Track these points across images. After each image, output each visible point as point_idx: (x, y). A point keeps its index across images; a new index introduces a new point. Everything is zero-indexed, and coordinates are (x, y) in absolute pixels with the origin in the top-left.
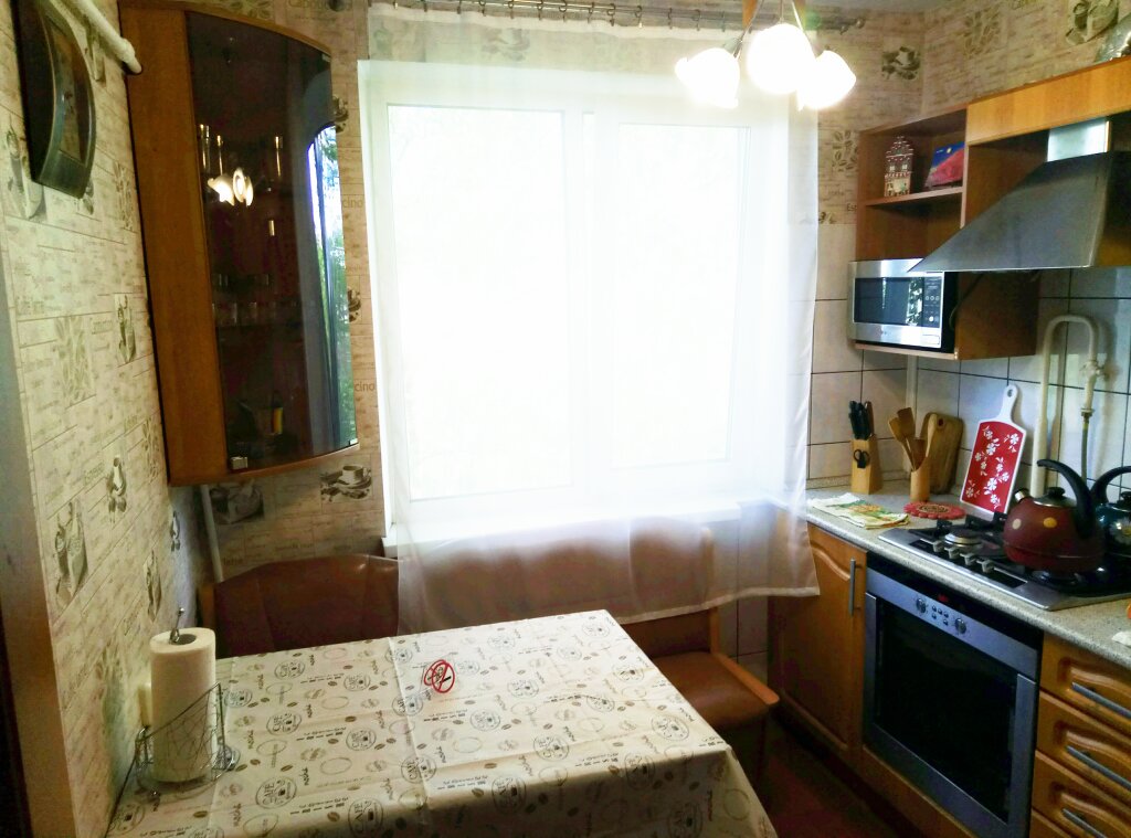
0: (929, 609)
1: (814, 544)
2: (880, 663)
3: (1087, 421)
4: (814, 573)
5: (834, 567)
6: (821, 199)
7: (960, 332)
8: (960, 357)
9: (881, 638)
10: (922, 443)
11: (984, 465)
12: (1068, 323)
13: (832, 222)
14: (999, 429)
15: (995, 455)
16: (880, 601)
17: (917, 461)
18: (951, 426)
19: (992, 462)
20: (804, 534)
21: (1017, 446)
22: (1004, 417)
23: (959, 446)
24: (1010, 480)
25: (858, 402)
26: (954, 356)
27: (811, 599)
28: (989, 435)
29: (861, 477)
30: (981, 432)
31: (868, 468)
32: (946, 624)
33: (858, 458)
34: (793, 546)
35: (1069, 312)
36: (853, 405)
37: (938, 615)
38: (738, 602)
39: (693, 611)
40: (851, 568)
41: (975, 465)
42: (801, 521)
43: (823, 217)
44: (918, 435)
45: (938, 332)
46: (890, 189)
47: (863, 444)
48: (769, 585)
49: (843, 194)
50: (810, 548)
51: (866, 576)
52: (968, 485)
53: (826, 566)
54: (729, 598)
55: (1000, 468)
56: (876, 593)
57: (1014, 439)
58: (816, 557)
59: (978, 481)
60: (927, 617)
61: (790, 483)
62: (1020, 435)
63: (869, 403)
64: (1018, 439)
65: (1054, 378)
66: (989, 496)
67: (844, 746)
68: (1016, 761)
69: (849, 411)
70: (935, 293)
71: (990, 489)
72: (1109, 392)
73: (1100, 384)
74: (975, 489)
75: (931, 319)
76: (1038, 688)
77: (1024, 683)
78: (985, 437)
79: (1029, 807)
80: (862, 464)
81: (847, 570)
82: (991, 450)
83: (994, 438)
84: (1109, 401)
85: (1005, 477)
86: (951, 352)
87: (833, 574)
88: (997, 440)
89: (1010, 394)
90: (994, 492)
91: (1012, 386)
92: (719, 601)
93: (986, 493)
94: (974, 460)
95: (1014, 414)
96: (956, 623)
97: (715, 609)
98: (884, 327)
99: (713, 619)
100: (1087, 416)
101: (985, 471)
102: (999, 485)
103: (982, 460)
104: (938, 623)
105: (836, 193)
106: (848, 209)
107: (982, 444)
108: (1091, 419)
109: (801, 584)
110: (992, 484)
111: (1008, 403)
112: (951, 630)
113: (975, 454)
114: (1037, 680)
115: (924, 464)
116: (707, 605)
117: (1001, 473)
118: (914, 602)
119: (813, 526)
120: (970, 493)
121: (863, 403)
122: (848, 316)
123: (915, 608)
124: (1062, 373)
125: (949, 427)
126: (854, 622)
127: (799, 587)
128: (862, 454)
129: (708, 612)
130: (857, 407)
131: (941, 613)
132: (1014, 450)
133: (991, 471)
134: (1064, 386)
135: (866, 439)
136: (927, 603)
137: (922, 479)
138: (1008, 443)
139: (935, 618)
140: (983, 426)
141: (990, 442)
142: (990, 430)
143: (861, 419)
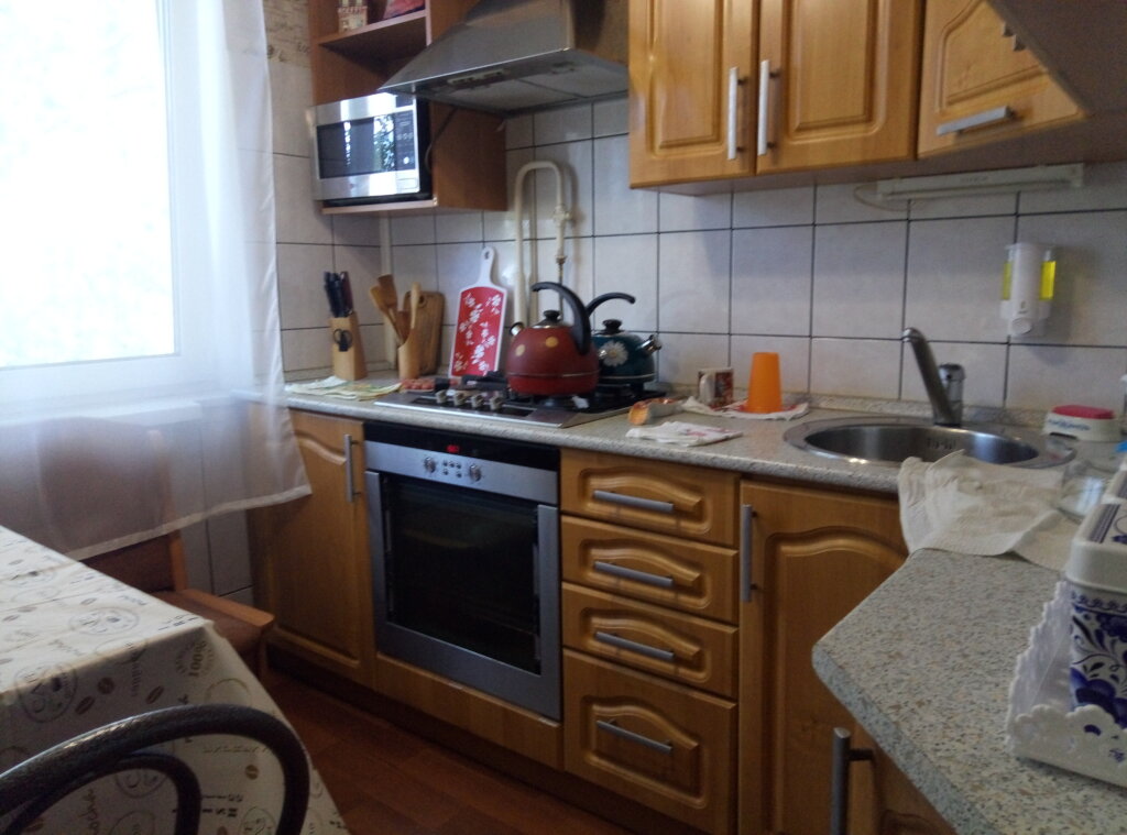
0: (440, 467)
1: (300, 434)
2: (389, 549)
3: (561, 269)
4: (302, 469)
5: (325, 453)
6: (268, 30)
7: (437, 173)
8: (440, 201)
9: (388, 519)
10: (406, 315)
11: (469, 335)
12: (534, 171)
13: (282, 60)
14: (479, 294)
15: (480, 320)
16: (383, 475)
17: (404, 332)
18: (433, 301)
19: (477, 329)
20: (285, 424)
21: (499, 307)
22: (484, 281)
23: (442, 325)
24: (496, 343)
25: (332, 272)
26: (434, 203)
27: (303, 501)
28: (471, 302)
29: (345, 360)
30: (462, 302)
31: (351, 351)
32: (459, 476)
33: (338, 339)
34: (273, 445)
35: (535, 159)
36: (328, 275)
37: (451, 469)
38: (206, 522)
39: (146, 539)
40: (346, 446)
41: (461, 337)
42: (280, 408)
43: (271, 51)
44: (400, 308)
45: (414, 174)
46: (345, 27)
47: (342, 323)
48: (248, 496)
49: (291, 29)
50: (294, 440)
51: (364, 451)
52: (456, 359)
53: (316, 456)
54: (197, 517)
55: (485, 333)
56: (377, 468)
57: (496, 300)
58: (302, 448)
59: (465, 351)
60: (438, 477)
61: (261, 375)
62: (501, 295)
63: (346, 274)
64: (499, 300)
65: (527, 235)
66: (477, 365)
67: (355, 663)
68: (543, 604)
69: (323, 283)
70: (408, 129)
71: (478, 356)
72: (577, 238)
73: (569, 232)
74: (464, 360)
75: (406, 160)
76: (561, 513)
77: (545, 513)
78: (467, 306)
79: (562, 646)
80: (344, 347)
81: (340, 452)
82: (475, 317)
83: (476, 304)
84: (577, 248)
85: (492, 340)
86: (430, 198)
87: (326, 462)
88: (479, 306)
89: (487, 256)
90: (482, 359)
91: (489, 249)
92: (182, 523)
93: (475, 362)
94: (458, 332)
95: (494, 276)
96: (471, 473)
97: (176, 534)
98: (352, 179)
99: (175, 547)
100: (561, 262)
101: (472, 339)
102: (486, 351)
103: (467, 330)
104: (451, 478)
105: (283, 26)
106: (299, 48)
107: (465, 312)
108: (564, 265)
109: (288, 486)
110: (479, 352)
111: (486, 266)
112: (464, 482)
113: (459, 326)
114: (558, 505)
115: (410, 336)
116: (164, 530)
117: (487, 338)
118: (423, 464)
119: (295, 410)
120: (459, 366)
121: (338, 272)
122: (312, 173)
123: (424, 470)
124: (534, 228)
125: (430, 303)
126: (355, 510)
127: (285, 489)
128: (343, 334)
129: (167, 540)
130: (332, 279)
131: (452, 465)
132: (497, 312)
133: (477, 338)
134: (536, 240)
135: (346, 316)
136: (436, 460)
137: (411, 352)
138: (491, 307)
139: (446, 473)
140: (464, 294)
141: (472, 309)
142: (473, 296)
143: (338, 294)
